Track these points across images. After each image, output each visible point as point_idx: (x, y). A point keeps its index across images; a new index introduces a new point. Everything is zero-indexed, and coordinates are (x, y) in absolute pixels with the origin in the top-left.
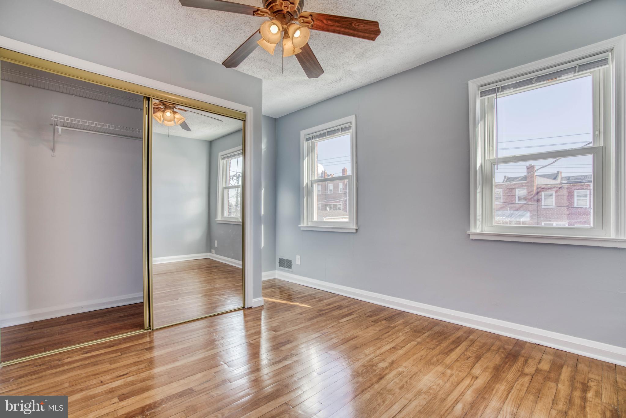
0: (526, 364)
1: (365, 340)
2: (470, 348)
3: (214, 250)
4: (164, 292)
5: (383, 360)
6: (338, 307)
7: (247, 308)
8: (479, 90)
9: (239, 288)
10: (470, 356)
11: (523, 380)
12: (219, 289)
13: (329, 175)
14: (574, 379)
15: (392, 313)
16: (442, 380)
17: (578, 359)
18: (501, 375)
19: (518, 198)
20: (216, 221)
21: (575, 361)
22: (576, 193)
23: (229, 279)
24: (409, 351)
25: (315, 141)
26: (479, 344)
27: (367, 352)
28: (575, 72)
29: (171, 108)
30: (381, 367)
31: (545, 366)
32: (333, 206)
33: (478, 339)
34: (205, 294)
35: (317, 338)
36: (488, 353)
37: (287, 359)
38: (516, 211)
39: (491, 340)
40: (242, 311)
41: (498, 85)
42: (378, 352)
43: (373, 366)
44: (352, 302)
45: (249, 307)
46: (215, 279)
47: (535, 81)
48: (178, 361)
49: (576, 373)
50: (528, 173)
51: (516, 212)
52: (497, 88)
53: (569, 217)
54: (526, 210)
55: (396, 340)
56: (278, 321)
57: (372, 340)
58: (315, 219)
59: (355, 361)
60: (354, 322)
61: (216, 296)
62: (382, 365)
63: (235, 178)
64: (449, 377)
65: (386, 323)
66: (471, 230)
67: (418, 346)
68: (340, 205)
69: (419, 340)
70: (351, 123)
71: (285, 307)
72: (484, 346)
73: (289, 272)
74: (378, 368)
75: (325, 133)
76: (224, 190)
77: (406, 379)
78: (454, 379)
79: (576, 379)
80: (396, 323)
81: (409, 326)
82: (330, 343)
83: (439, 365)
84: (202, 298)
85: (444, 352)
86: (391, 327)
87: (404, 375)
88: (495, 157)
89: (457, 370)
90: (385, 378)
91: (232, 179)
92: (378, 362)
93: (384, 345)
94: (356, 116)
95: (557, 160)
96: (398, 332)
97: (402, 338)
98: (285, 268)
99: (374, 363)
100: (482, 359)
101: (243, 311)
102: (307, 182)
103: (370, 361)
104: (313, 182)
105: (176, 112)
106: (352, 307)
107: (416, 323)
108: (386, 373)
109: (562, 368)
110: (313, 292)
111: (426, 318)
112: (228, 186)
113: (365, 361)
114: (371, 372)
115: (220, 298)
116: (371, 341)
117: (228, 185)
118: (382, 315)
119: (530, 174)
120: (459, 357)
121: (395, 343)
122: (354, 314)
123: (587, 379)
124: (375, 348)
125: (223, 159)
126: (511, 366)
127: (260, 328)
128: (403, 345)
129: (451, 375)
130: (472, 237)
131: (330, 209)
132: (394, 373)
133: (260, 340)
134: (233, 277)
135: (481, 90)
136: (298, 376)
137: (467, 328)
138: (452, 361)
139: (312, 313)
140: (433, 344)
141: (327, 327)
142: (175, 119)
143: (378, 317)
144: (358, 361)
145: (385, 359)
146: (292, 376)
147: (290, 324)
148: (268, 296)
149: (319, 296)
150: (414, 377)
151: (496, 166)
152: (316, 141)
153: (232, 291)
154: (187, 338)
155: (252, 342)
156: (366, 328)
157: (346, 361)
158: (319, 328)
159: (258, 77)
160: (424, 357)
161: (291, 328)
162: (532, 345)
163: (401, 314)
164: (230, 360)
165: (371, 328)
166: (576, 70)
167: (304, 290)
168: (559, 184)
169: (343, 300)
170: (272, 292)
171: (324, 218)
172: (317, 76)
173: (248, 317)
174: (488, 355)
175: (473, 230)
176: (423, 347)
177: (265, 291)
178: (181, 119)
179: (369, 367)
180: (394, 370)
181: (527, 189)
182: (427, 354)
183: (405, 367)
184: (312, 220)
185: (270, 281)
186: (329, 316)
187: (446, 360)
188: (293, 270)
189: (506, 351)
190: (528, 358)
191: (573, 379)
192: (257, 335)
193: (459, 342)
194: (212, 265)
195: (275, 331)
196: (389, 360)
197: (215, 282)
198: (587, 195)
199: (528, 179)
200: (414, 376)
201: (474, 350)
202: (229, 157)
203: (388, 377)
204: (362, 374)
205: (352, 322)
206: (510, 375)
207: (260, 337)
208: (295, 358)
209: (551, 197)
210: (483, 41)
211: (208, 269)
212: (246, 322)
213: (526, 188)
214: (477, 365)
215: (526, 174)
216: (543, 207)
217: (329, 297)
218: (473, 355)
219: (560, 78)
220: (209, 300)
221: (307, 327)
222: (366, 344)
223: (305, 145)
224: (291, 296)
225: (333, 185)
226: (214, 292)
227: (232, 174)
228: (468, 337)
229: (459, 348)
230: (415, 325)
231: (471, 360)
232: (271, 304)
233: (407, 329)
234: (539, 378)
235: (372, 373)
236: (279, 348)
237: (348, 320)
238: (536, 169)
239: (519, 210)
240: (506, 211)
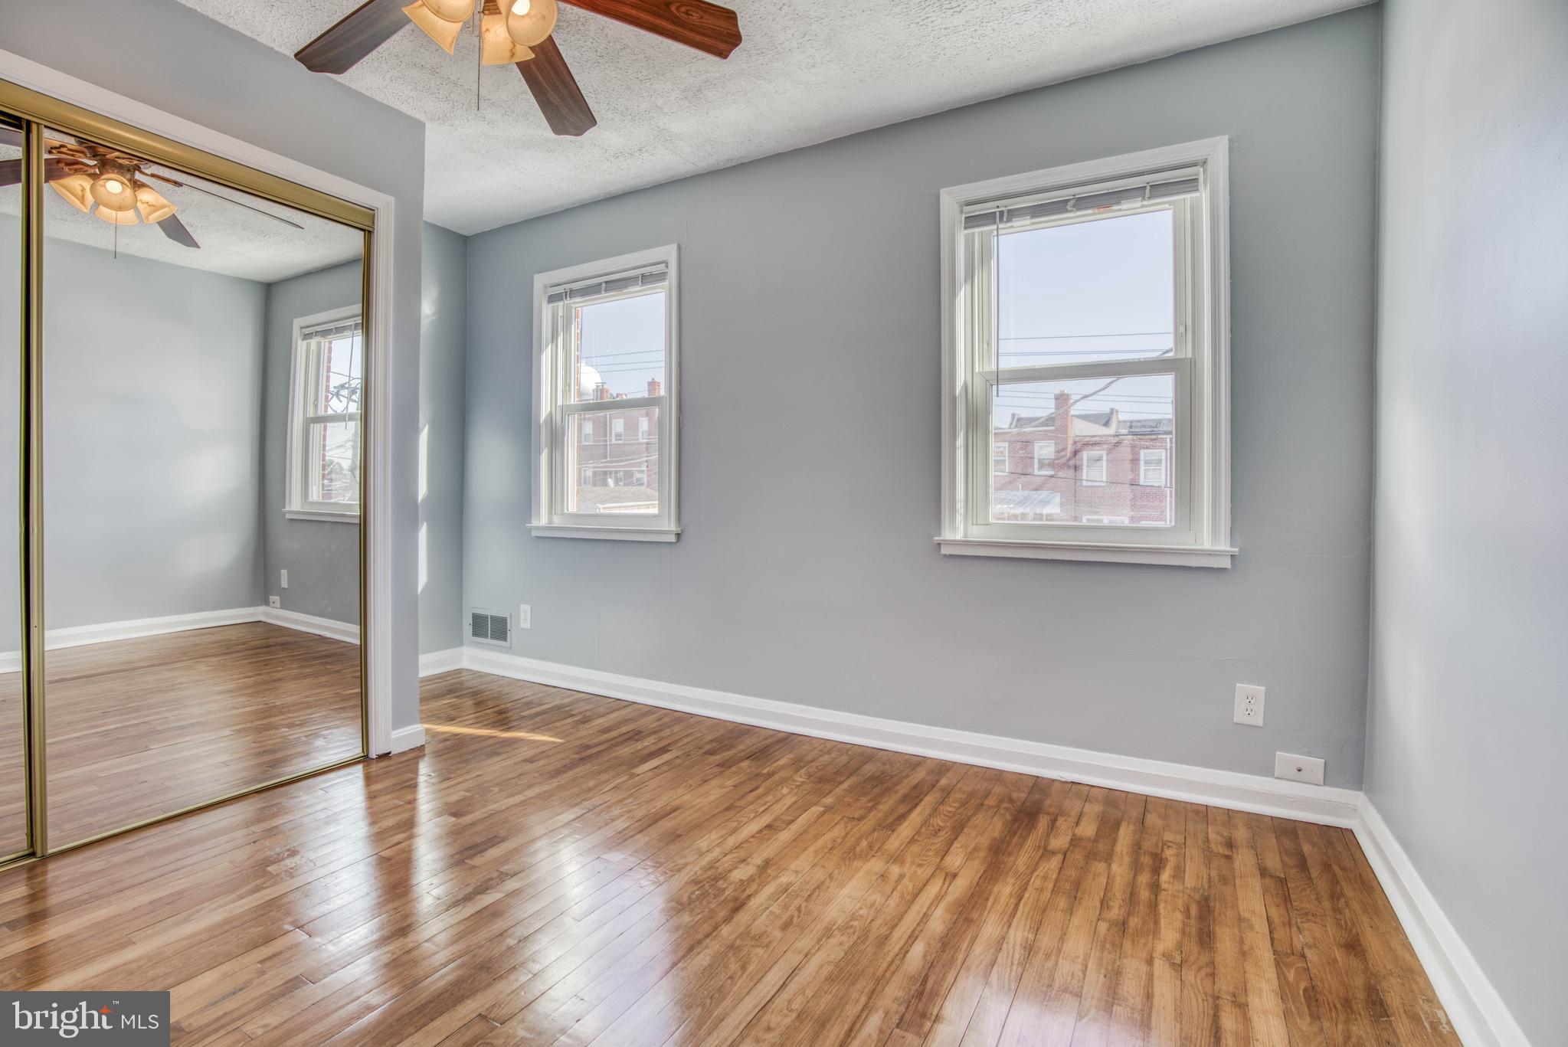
0: (1052, 829)
1: (697, 815)
2: (941, 807)
3: (278, 598)
4: (97, 733)
5: (744, 861)
6: (631, 734)
7: (375, 757)
8: (962, 212)
9: (353, 702)
10: (940, 826)
11: (1048, 866)
12: (290, 709)
13: (615, 395)
14: (1140, 848)
15: (766, 739)
16: (880, 891)
17: (1146, 803)
18: (1003, 861)
19: (1039, 463)
20: (284, 514)
21: (1142, 810)
22: (1143, 453)
23: (323, 679)
24: (805, 832)
25: (574, 303)
26: (960, 796)
27: (703, 844)
28: (1144, 199)
29: (121, 169)
30: (738, 880)
31: (1088, 829)
32: (624, 475)
33: (958, 786)
34: (243, 726)
35: (573, 823)
36: (977, 816)
37: (487, 889)
38: (1034, 492)
39: (985, 784)
40: (360, 767)
41: (1002, 207)
42: (731, 841)
43: (716, 879)
44: (666, 720)
45: (380, 752)
46: (279, 680)
47: (1073, 207)
48: (134, 943)
49: (1142, 836)
50: (1057, 407)
51: (1035, 495)
52: (1000, 212)
53: (1133, 507)
54: (1054, 490)
55: (774, 806)
56: (466, 786)
57: (716, 812)
58: (572, 506)
59: (672, 871)
60: (671, 769)
61: (279, 729)
62: (740, 874)
63: (345, 392)
64: (897, 881)
65: (750, 767)
66: (943, 534)
67: (826, 817)
68: (642, 472)
69: (829, 800)
70: (666, 263)
71: (487, 747)
72: (971, 799)
73: (501, 650)
74: (732, 883)
75: (601, 284)
76: (309, 426)
77: (796, 903)
78: (908, 885)
79: (1143, 848)
80: (775, 765)
81: (805, 768)
82: (608, 832)
83: (873, 856)
84: (231, 740)
85: (885, 824)
86: (764, 774)
87: (793, 894)
88: (994, 368)
89: (913, 863)
90: (746, 907)
91: (337, 395)
92: (730, 868)
93: (746, 823)
94: (679, 247)
95: (1112, 382)
96: (778, 785)
97: (789, 800)
98: (489, 641)
99: (719, 871)
100: (966, 829)
101: (364, 767)
102: (551, 413)
103: (712, 867)
104: (567, 410)
105: (143, 185)
106: (666, 733)
107: (821, 759)
108: (750, 893)
109: (1118, 829)
110: (566, 701)
111: (843, 746)
112: (323, 413)
113: (697, 868)
114: (712, 896)
115: (290, 735)
116: (714, 815)
117: (321, 413)
118: (742, 747)
119: (1061, 410)
120: (918, 833)
121: (772, 814)
122: (671, 750)
123: (1160, 844)
124: (724, 832)
125: (307, 336)
126: (1025, 838)
127: (414, 809)
128: (791, 818)
129: (902, 877)
130: (945, 550)
131: (617, 481)
132: (770, 889)
133: (410, 845)
134: (338, 671)
135: (966, 213)
136: (521, 931)
137: (935, 761)
138: (902, 844)
139: (563, 755)
140: (860, 808)
141: (601, 790)
142: (139, 204)
143: (732, 752)
144: (679, 870)
145: (748, 857)
146: (501, 935)
147: (500, 791)
148: (438, 718)
149: (581, 710)
150: (816, 894)
151: (995, 387)
152: (577, 305)
153: (332, 712)
154: (172, 867)
155: (387, 853)
156: (700, 783)
157: (649, 874)
158: (579, 794)
159: (413, 115)
160: (839, 841)
161: (499, 803)
162: (1065, 785)
163: (787, 740)
164: (314, 913)
165: (714, 782)
166: (1145, 193)
167: (541, 695)
168: (1114, 436)
169: (644, 715)
170: (450, 707)
171: (601, 506)
172: (579, 131)
173: (377, 782)
174: (979, 819)
175: (947, 535)
176: (838, 818)
177: (431, 706)
178: (163, 207)
179: (708, 882)
180: (769, 882)
181: (1056, 444)
182: (847, 834)
183: (797, 872)
184: (563, 510)
185: (447, 676)
186: (607, 761)
187: (889, 842)
188: (511, 644)
189: (1013, 806)
190: (1057, 815)
191: (1137, 848)
192: (403, 832)
193: (917, 797)
194: (272, 641)
195: (455, 815)
196: (758, 860)
197: (278, 689)
198: (1161, 460)
199: (1057, 422)
200: (818, 890)
201: (950, 812)
202: (325, 333)
203: (754, 903)
204: (690, 904)
205: (668, 771)
206: (1022, 860)
207: (411, 837)
208: (511, 885)
209: (1099, 463)
210: (972, 103)
211: (257, 654)
212: (371, 797)
213: (1053, 442)
214: (956, 845)
215: (1053, 410)
216: (1085, 483)
217: (609, 711)
218: (948, 824)
219: (1119, 207)
220: (254, 742)
221: (545, 796)
222: (701, 824)
223: (546, 313)
224: (504, 716)
225: (625, 422)
226: (272, 720)
227: (335, 381)
228: (937, 781)
229: (918, 809)
230: (819, 764)
231: (944, 835)
232: (446, 740)
233: (799, 778)
234: (1077, 857)
235: (715, 897)
236: (467, 861)
237: (655, 768)
238: (1072, 401)
239: (1040, 490)
240: (1015, 493)
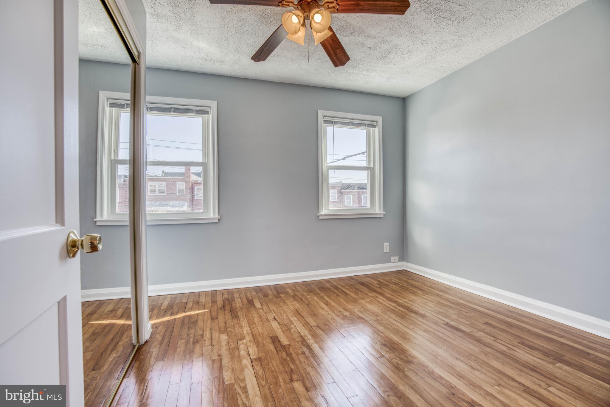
7: (144, 343)
8: (324, 118)
19: (179, 190)
38: (177, 202)
45: (146, 340)
52: (334, 121)
54: (185, 201)
70: (210, 108)
75: (171, 108)
94: (218, 103)
119: (187, 172)
130: (320, 218)
166: (366, 125)
199: (186, 175)
213: (184, 182)
215: (184, 171)
216: (196, 198)
219: (360, 127)
239: (180, 201)
